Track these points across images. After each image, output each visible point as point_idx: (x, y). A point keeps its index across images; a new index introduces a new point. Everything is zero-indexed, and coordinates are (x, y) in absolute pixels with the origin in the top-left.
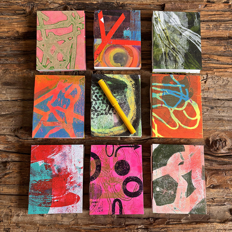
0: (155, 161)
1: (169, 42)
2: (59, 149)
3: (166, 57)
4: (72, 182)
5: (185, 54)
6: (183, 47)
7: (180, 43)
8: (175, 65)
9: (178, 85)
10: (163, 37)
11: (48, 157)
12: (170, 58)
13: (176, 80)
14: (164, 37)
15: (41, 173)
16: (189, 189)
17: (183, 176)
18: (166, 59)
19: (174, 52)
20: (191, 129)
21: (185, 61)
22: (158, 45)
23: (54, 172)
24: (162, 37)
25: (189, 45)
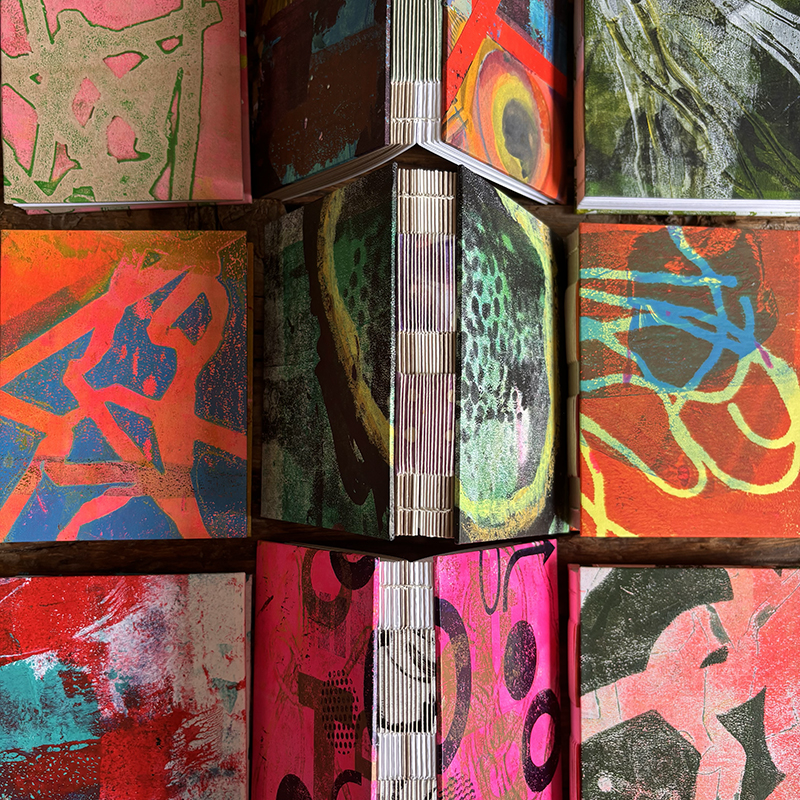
0: (593, 651)
1: (663, 61)
2: (130, 594)
3: (645, 137)
4: (197, 751)
5: (738, 120)
6: (729, 88)
7: (718, 63)
8: (692, 175)
9: (707, 279)
10: (634, 35)
11: (77, 635)
12: (664, 145)
13: (694, 252)
14: (639, 37)
15: (46, 714)
16: (749, 780)
17: (722, 719)
18: (645, 149)
19: (686, 113)
20: (763, 496)
21: (740, 160)
22: (607, 75)
23: (109, 705)
24: (629, 35)
25: (759, 75)
